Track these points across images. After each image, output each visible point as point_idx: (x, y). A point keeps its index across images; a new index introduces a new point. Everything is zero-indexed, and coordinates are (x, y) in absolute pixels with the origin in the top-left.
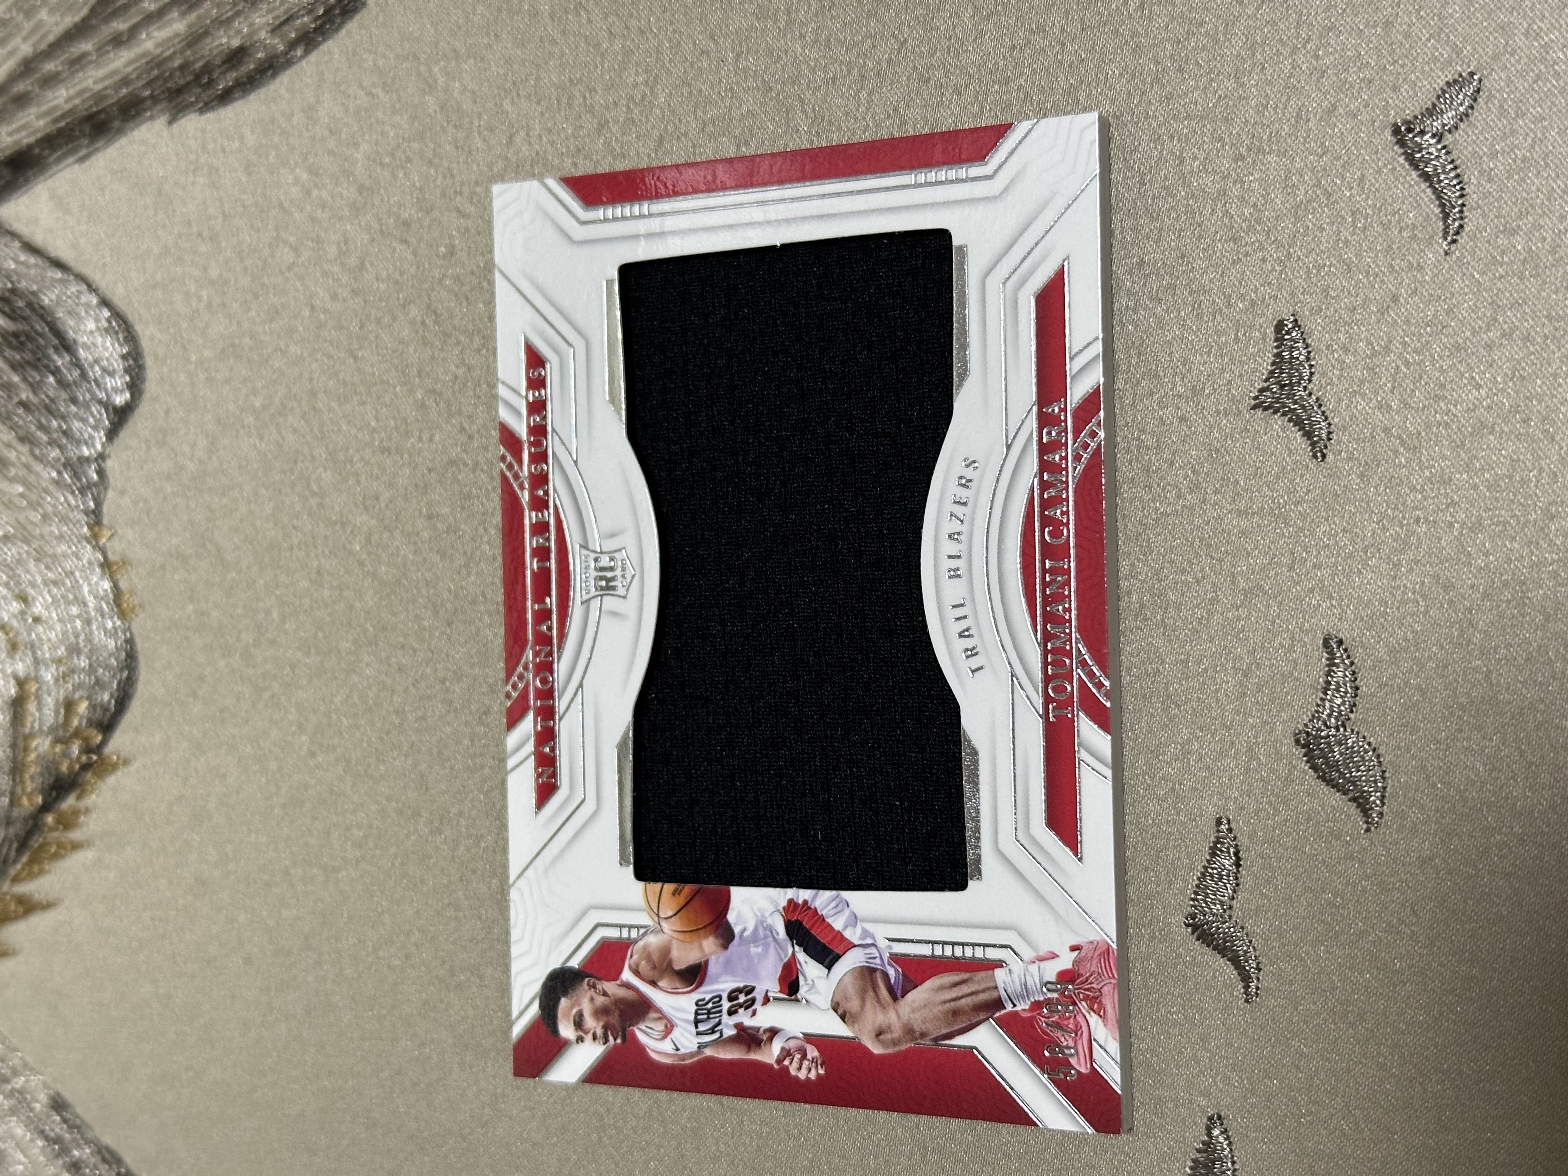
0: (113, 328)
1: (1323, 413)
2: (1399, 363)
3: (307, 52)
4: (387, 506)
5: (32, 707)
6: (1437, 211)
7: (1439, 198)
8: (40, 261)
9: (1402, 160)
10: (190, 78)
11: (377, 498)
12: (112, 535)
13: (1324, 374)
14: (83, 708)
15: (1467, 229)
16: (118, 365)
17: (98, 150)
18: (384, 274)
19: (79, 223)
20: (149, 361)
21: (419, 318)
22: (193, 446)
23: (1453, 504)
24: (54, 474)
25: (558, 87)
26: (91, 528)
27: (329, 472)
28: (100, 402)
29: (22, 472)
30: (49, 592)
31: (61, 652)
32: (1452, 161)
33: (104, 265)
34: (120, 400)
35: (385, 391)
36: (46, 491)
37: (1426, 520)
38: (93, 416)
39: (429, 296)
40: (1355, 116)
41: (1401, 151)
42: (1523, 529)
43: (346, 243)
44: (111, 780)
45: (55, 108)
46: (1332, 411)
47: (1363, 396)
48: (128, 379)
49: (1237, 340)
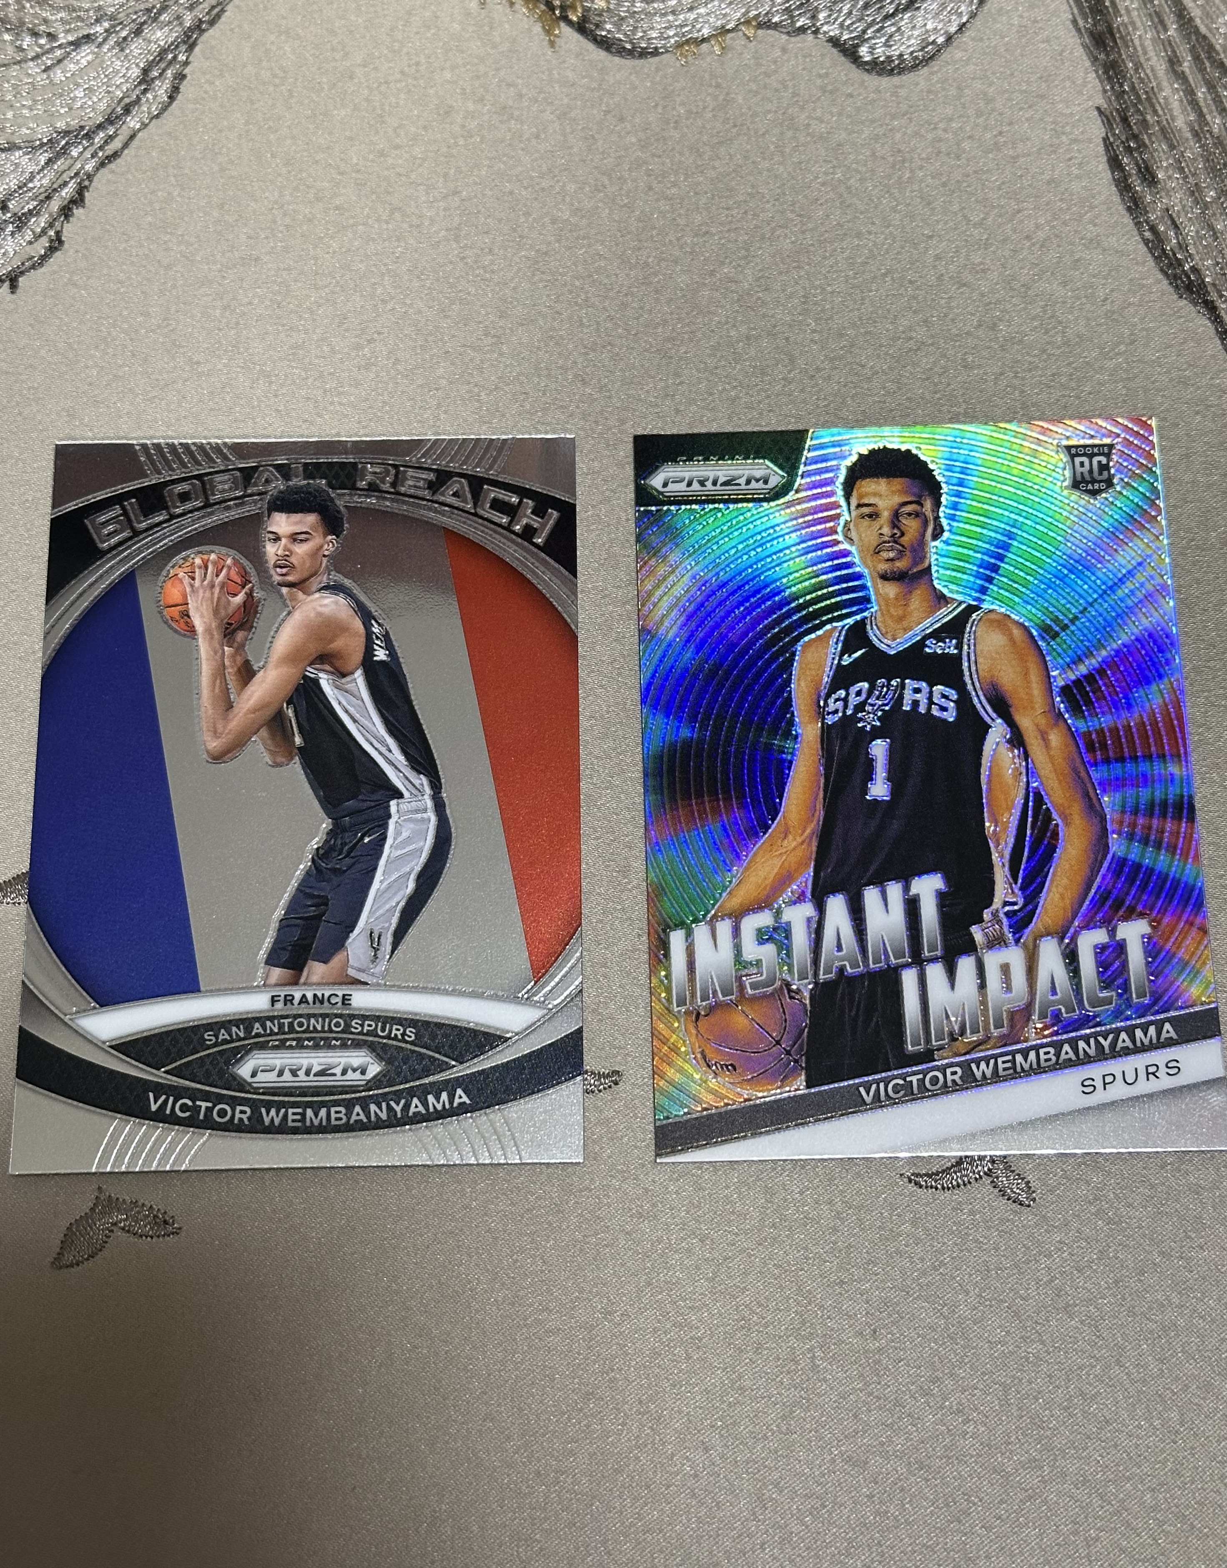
0: (926, 47)
3: (1146, 242)
10: (1135, 130)
12: (748, 38)
16: (894, 52)
17: (1081, 37)
19: (1021, 16)
20: (896, 80)
22: (820, 120)
26: (756, 17)
28: (864, 32)
33: (981, 40)
34: (863, 51)
38: (852, 24)
44: (538, 28)
48: (881, 59)
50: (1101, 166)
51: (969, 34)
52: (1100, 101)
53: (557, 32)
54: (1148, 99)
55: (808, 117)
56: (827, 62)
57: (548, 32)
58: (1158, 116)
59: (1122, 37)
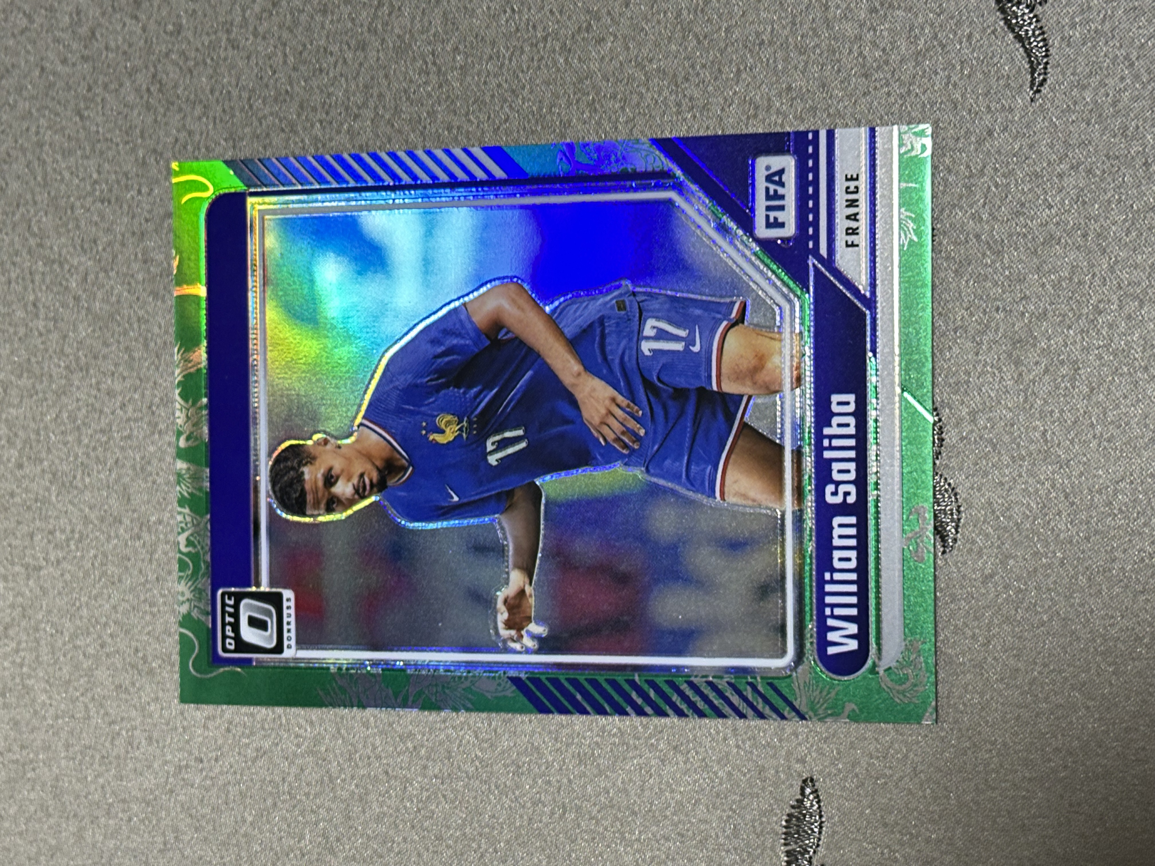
2: (991, 184)
4: (104, 249)
6: (1027, 66)
7: (1029, 56)
9: (1002, 23)
11: (95, 242)
15: (1049, 82)
18: (112, 44)
21: (144, 87)
23: (1025, 297)
27: (50, 216)
32: (1041, 28)
35: (109, 148)
37: (1004, 309)
39: (155, 67)
41: (1002, 16)
42: (1077, 321)
43: (78, 13)
47: (961, 208)
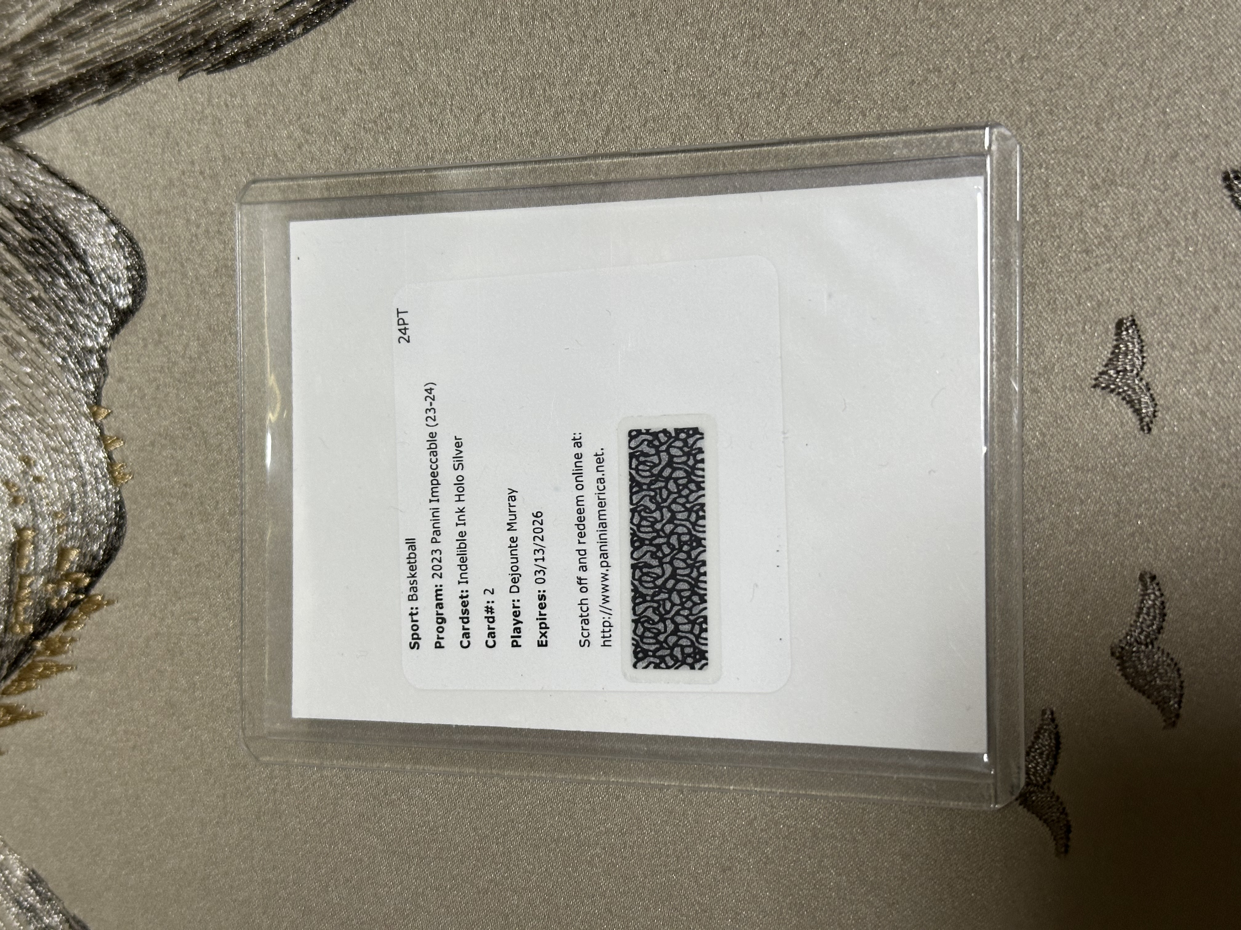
0: (120, 244)
1: (1151, 395)
3: (306, 31)
5: (28, 550)
8: (57, 183)
10: (200, 42)
12: (109, 414)
13: (1154, 365)
14: (74, 555)
16: (124, 275)
17: (114, 95)
19: (94, 153)
20: (150, 273)
22: (186, 346)
24: (60, 360)
25: (521, 79)
26: (89, 406)
28: (105, 303)
29: (31, 356)
30: (50, 457)
31: (58, 507)
33: (115, 191)
34: (122, 304)
36: (52, 373)
38: (97, 315)
40: (1193, 162)
44: (96, 616)
45: (79, 56)
46: (1158, 395)
48: (131, 287)
49: (1084, 331)
50: (233, 76)
51: (108, 202)
52: (173, 77)
53: (99, 598)
54: (172, 30)
55: (183, 357)
56: (133, 339)
57: (100, 606)
58: (188, 21)
59: (115, 57)
